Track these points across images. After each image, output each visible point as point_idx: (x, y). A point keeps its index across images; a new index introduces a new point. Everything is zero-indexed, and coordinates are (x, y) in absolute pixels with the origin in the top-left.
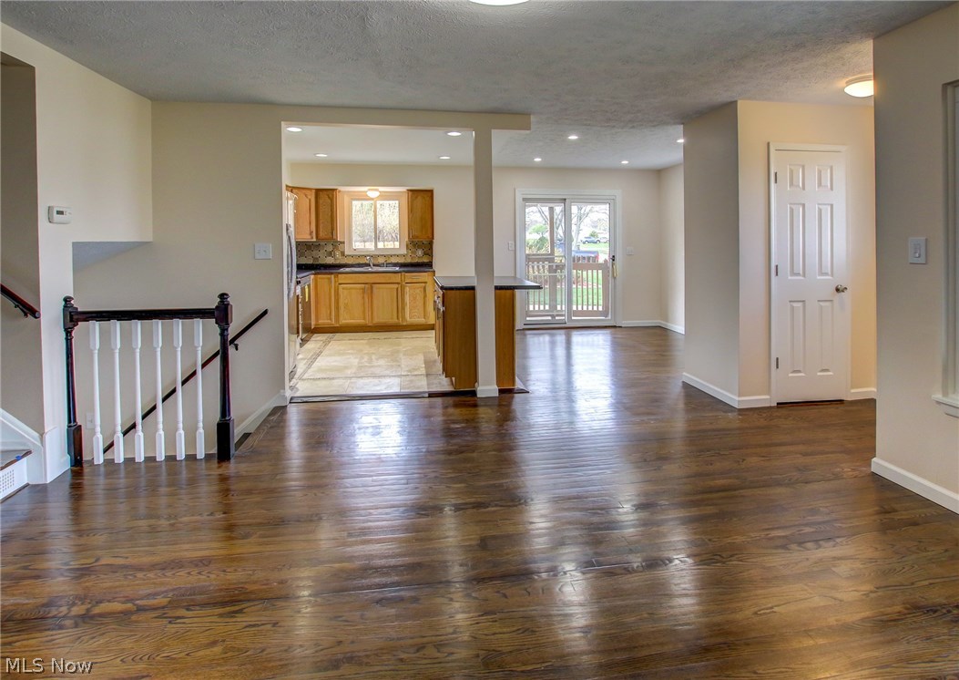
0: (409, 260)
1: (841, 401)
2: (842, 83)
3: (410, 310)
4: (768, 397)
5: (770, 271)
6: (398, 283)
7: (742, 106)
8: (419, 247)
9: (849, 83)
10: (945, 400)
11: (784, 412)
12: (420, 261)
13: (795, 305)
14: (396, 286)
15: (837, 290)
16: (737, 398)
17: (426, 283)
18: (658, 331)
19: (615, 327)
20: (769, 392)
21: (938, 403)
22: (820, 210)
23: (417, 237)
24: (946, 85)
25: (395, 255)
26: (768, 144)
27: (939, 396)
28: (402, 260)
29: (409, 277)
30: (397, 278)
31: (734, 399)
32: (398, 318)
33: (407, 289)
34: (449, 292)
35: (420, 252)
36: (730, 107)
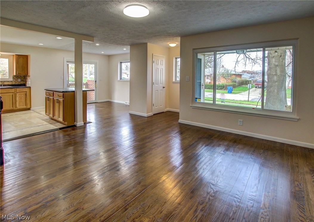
0: (14, 83)
1: (163, 112)
2: (169, 43)
3: (19, 103)
4: (151, 113)
5: (153, 84)
6: (13, 93)
7: (148, 44)
8: (19, 78)
9: (170, 43)
10: (192, 106)
11: (155, 116)
12: (20, 83)
13: (156, 91)
14: (12, 94)
15: (163, 88)
16: (146, 114)
17: (26, 92)
18: (108, 103)
19: (96, 102)
20: (152, 112)
21: (191, 106)
22: (161, 70)
23: (20, 74)
24: (193, 49)
25: (7, 81)
26: (153, 54)
27: (191, 105)
28: (10, 83)
29: (18, 90)
30: (13, 90)
31: (145, 115)
32: (13, 107)
33: (18, 95)
34: (65, 93)
35: (19, 80)
36: (146, 44)
